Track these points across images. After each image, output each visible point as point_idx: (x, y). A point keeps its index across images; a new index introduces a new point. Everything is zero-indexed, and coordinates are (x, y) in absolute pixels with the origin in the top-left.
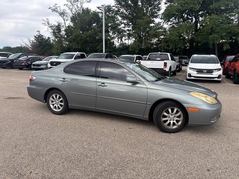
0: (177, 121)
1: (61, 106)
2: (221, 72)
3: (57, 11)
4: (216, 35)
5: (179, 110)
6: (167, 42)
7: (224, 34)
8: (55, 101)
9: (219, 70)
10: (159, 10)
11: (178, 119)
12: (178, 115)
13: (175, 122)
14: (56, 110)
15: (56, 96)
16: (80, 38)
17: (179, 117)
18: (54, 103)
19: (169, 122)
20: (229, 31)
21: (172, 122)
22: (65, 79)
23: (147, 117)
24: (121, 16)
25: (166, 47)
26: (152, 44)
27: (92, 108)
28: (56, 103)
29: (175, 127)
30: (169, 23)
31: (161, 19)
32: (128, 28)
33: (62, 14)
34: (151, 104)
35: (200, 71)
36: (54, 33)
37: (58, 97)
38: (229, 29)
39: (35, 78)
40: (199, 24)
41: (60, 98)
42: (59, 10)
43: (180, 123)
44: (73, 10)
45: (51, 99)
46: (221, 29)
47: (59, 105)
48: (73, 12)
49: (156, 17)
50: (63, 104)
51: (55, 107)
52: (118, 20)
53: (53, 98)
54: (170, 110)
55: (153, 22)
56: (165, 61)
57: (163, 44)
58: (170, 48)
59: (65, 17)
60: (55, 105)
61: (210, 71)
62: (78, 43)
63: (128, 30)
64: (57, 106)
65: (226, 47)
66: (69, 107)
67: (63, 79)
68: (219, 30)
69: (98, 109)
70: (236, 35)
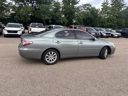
7: (49, 15)
8: (50, 56)
14: (50, 62)
15: (51, 53)
20: (51, 14)
22: (59, 42)
23: (98, 55)
27: (75, 56)
30: (17, 4)
34: (101, 49)
38: (51, 13)
41: (54, 54)
45: (47, 55)
46: (48, 12)
47: (53, 59)
51: (50, 61)
53: (49, 55)
64: (51, 60)
65: (50, 21)
66: (61, 58)
67: (57, 41)
68: (47, 13)
69: (78, 56)
70: (53, 16)
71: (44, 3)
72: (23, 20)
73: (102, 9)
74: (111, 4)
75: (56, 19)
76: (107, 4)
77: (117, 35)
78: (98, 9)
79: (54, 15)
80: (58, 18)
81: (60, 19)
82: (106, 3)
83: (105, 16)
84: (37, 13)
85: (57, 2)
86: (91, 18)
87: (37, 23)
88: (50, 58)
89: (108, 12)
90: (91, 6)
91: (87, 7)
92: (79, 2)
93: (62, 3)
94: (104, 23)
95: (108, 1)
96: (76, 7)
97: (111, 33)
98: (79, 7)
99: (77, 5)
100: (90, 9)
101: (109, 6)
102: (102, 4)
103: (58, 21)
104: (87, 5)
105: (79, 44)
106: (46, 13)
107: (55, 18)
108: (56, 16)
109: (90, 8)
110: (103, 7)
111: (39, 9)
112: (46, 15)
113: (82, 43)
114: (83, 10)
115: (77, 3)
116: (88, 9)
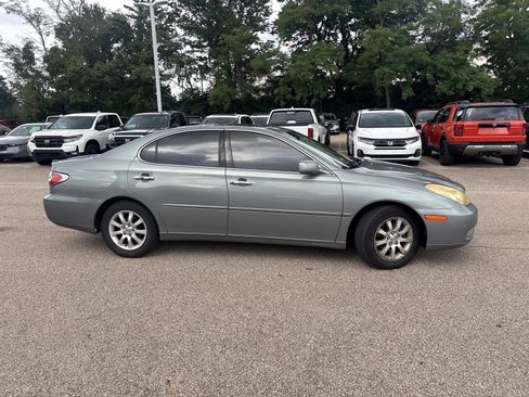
0: (403, 244)
1: (141, 236)
2: (418, 145)
3: (20, 12)
4: (387, 69)
5: (406, 222)
6: (289, 84)
7: (403, 66)
8: (124, 227)
9: (416, 139)
10: (267, 14)
11: (403, 240)
12: (404, 232)
13: (399, 245)
14: (127, 248)
15: (126, 216)
16: (85, 77)
17: (405, 236)
18: (121, 232)
19: (388, 247)
20: (411, 59)
21: (393, 247)
22: (147, 175)
23: (342, 242)
24: (182, 27)
25: (289, 97)
26: (257, 90)
27: (220, 234)
28: (126, 231)
29: (399, 256)
30: (291, 43)
31: (273, 33)
32: (199, 54)
33: (35, 19)
34: (351, 214)
35: (381, 143)
36: (18, 67)
37: (130, 217)
38: (410, 55)
39: (65, 177)
40: (350, 47)
41: (135, 219)
42: (25, 10)
43: (407, 247)
44: (62, 9)
45: (113, 222)
46: (396, 56)
47: (134, 236)
48: (63, 16)
49: (262, 29)
50: (144, 232)
51: (125, 242)
52: (177, 35)
53: (118, 220)
54: (390, 224)
55: (255, 39)
56: (310, 126)
57: (282, 89)
58: (297, 98)
59: (41, 26)
60: (124, 237)
61: (400, 143)
62: (81, 89)
63: (201, 59)
64: (129, 239)
65: (407, 94)
66: (162, 238)
67: (143, 175)
68: (391, 60)
69: (233, 235)
70: (422, 68)
79: (427, 65)
80: (447, 74)
81: (454, 75)
88: (124, 233)
103: (445, 90)
106: (387, 60)
108: (435, 67)
111: (363, 49)
113: (244, 185)
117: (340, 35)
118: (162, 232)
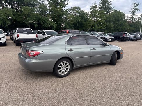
7: (35, 18)
8: (62, 67)
14: (63, 74)
15: (63, 63)
20: (37, 17)
38: (37, 16)
39: (41, 52)
46: (33, 15)
47: (65, 69)
50: (68, 67)
53: (61, 65)
60: (62, 71)
64: (64, 71)
65: (36, 26)
67: (70, 49)
68: (32, 16)
70: (39, 20)
71: (28, 5)
72: (2, 24)
73: (91, 12)
74: (100, 8)
75: (44, 23)
76: (96, 7)
77: (111, 39)
78: (88, 12)
79: (41, 19)
80: (46, 22)
81: (47, 22)
82: (94, 6)
83: (95, 20)
84: (20, 16)
85: (43, 4)
86: (81, 21)
87: (24, 28)
88: (63, 69)
89: (97, 15)
90: (80, 9)
91: (76, 10)
92: (67, 4)
93: (49, 5)
94: (94, 26)
95: (96, 5)
96: (64, 10)
97: (106, 37)
98: (67, 10)
99: (65, 8)
100: (79, 13)
101: (98, 10)
102: (91, 8)
103: (45, 26)
104: (76, 8)
105: (92, 50)
106: (30, 16)
107: (41, 22)
108: (43, 20)
109: (79, 11)
110: (91, 11)
112: (31, 19)
113: (94, 50)
114: (72, 13)
115: (66, 5)
116: (77, 12)
117: (11, 6)
118: (74, 66)
